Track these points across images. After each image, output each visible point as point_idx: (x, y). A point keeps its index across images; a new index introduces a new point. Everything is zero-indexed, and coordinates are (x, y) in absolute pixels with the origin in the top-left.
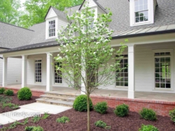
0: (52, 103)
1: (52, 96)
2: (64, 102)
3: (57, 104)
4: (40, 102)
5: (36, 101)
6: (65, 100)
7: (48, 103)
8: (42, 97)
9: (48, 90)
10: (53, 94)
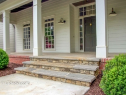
0: (41, 76)
1: (41, 63)
2: (67, 75)
3: (51, 78)
4: (22, 73)
5: (14, 72)
6: (67, 70)
7: (34, 75)
8: (25, 65)
9: (35, 53)
10: (43, 59)
